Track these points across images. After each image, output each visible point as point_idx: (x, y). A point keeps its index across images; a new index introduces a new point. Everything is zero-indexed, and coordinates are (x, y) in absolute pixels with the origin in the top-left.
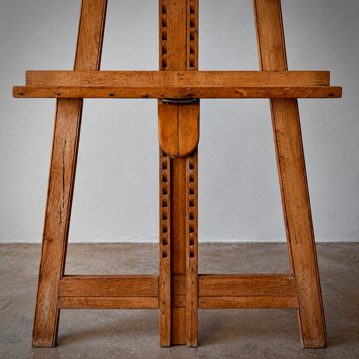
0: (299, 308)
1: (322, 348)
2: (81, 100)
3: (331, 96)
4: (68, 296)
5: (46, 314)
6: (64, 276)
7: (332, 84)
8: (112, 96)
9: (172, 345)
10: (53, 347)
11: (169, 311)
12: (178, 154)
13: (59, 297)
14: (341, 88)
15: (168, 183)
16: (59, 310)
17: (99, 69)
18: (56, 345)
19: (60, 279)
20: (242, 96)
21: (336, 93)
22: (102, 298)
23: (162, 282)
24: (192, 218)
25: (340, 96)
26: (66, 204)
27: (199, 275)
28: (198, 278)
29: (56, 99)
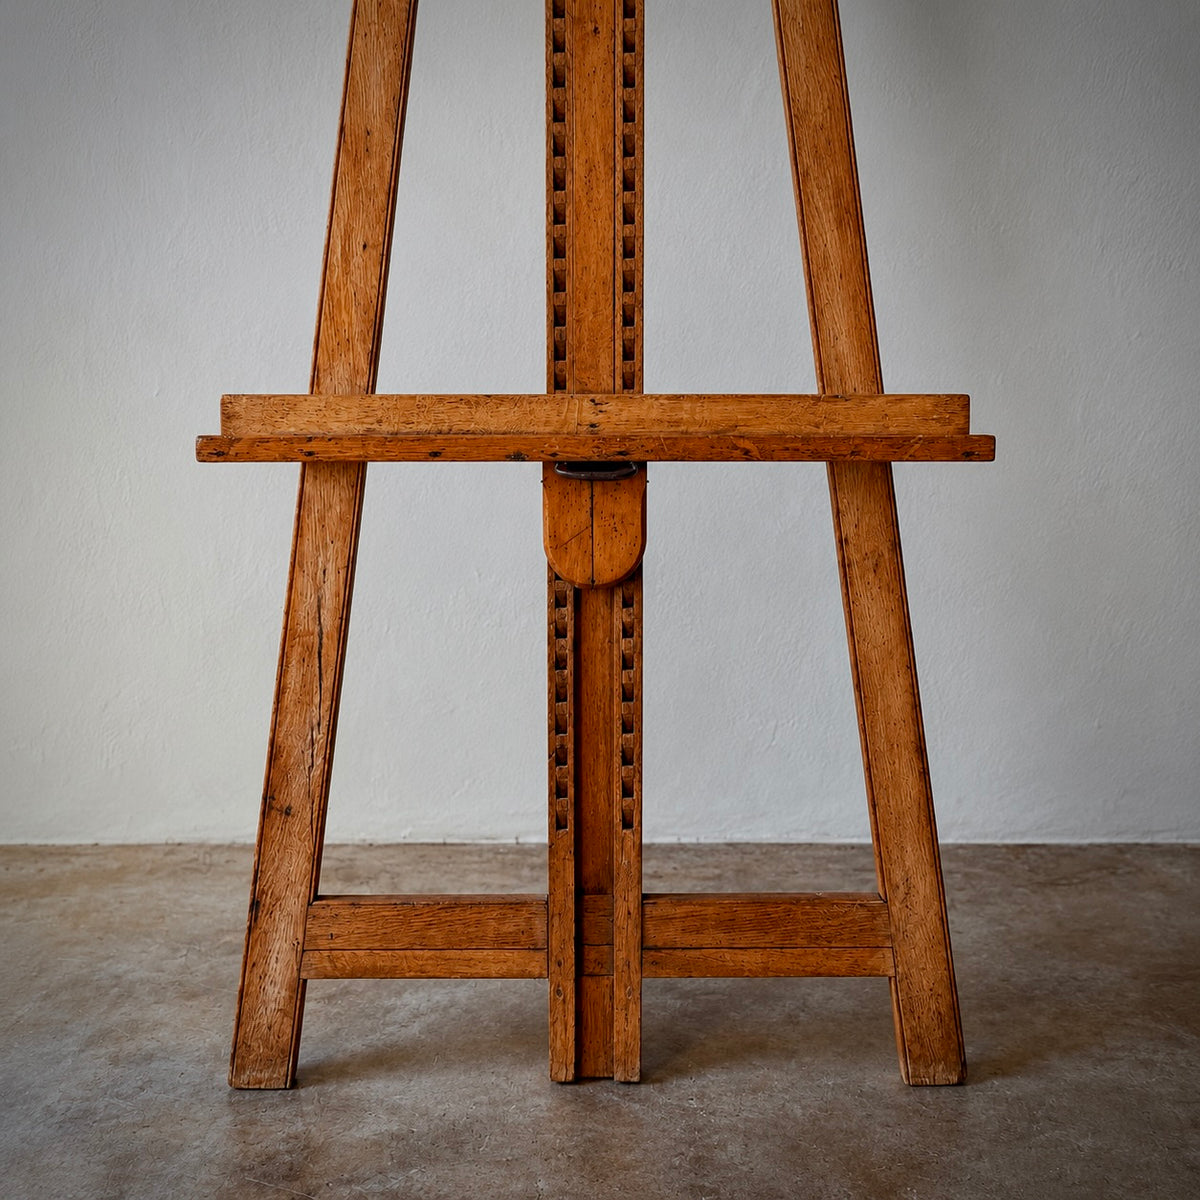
0: (895, 977)
1: (953, 1085)
2: (362, 467)
3: (968, 456)
4: (328, 947)
5: (275, 992)
6: (318, 898)
7: (975, 430)
8: (435, 456)
9: (579, 1079)
10: (285, 1089)
11: (570, 986)
12: (593, 581)
13: (304, 951)
14: (993, 438)
15: (568, 671)
16: (305, 981)
17: (373, 391)
18: (295, 1084)
19: (310, 904)
20: (747, 456)
21: (982, 449)
22: (409, 953)
23: (556, 912)
24: (627, 760)
25: (990, 456)
26: (324, 723)
27: (645, 897)
28: (643, 904)
29: (300, 464)
